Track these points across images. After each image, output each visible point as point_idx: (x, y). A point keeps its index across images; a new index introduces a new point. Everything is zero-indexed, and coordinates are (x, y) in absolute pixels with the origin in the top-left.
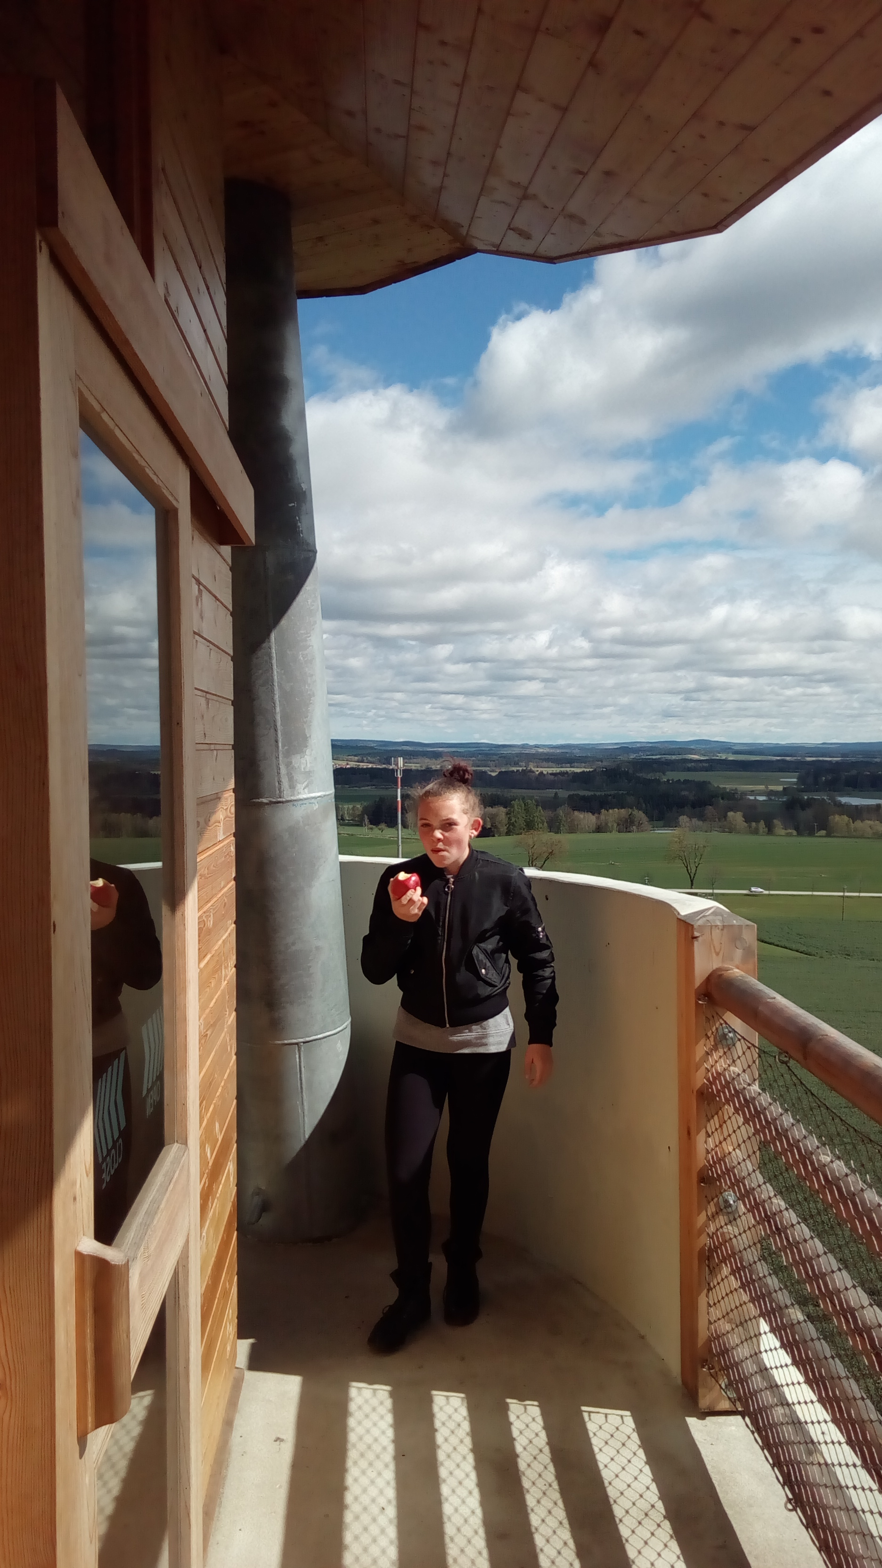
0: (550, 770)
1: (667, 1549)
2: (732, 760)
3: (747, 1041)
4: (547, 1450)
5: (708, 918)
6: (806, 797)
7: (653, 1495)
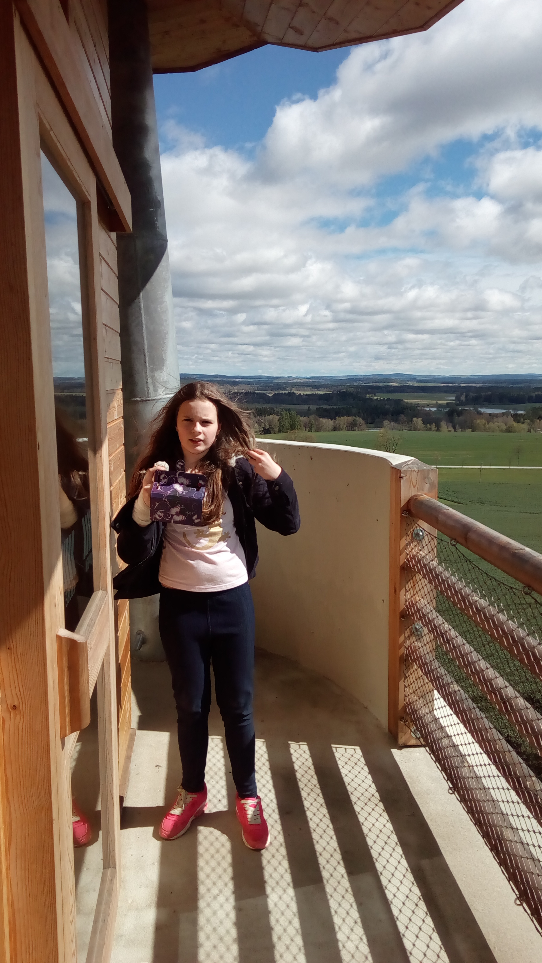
0: (305, 393)
1: (381, 817)
2: (417, 386)
3: (432, 535)
4: (312, 768)
5: (409, 466)
6: (460, 409)
7: (373, 789)
